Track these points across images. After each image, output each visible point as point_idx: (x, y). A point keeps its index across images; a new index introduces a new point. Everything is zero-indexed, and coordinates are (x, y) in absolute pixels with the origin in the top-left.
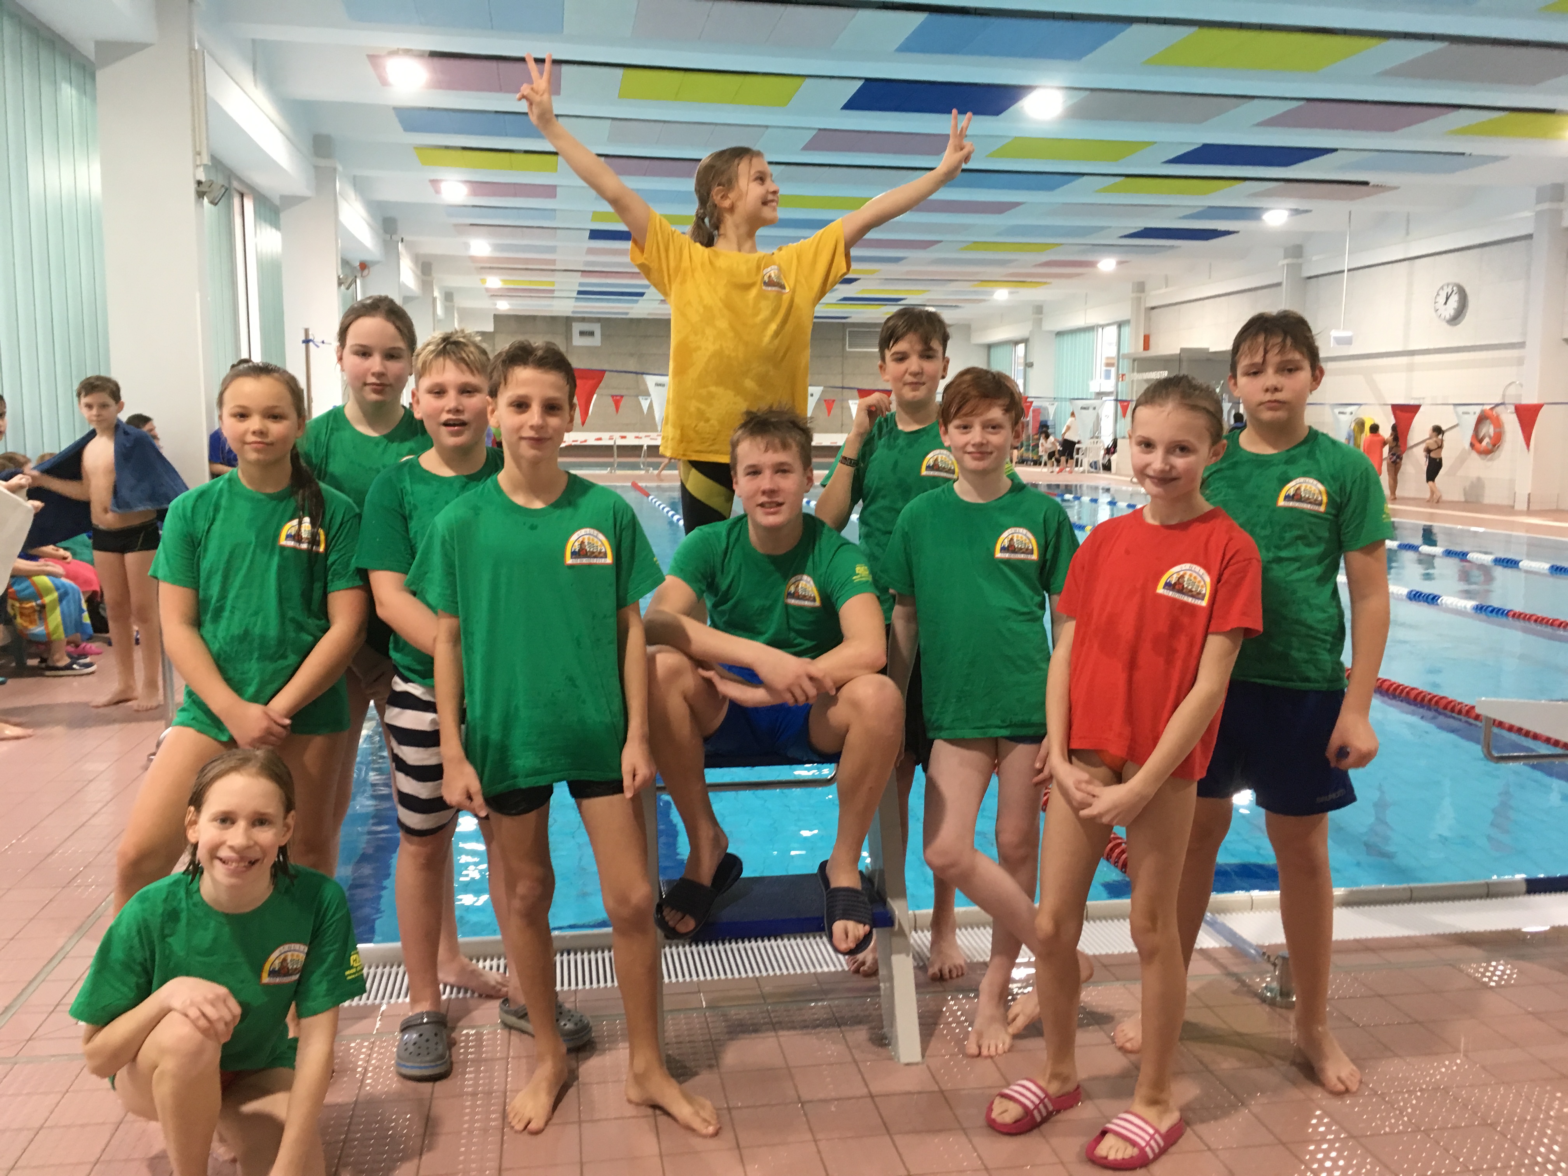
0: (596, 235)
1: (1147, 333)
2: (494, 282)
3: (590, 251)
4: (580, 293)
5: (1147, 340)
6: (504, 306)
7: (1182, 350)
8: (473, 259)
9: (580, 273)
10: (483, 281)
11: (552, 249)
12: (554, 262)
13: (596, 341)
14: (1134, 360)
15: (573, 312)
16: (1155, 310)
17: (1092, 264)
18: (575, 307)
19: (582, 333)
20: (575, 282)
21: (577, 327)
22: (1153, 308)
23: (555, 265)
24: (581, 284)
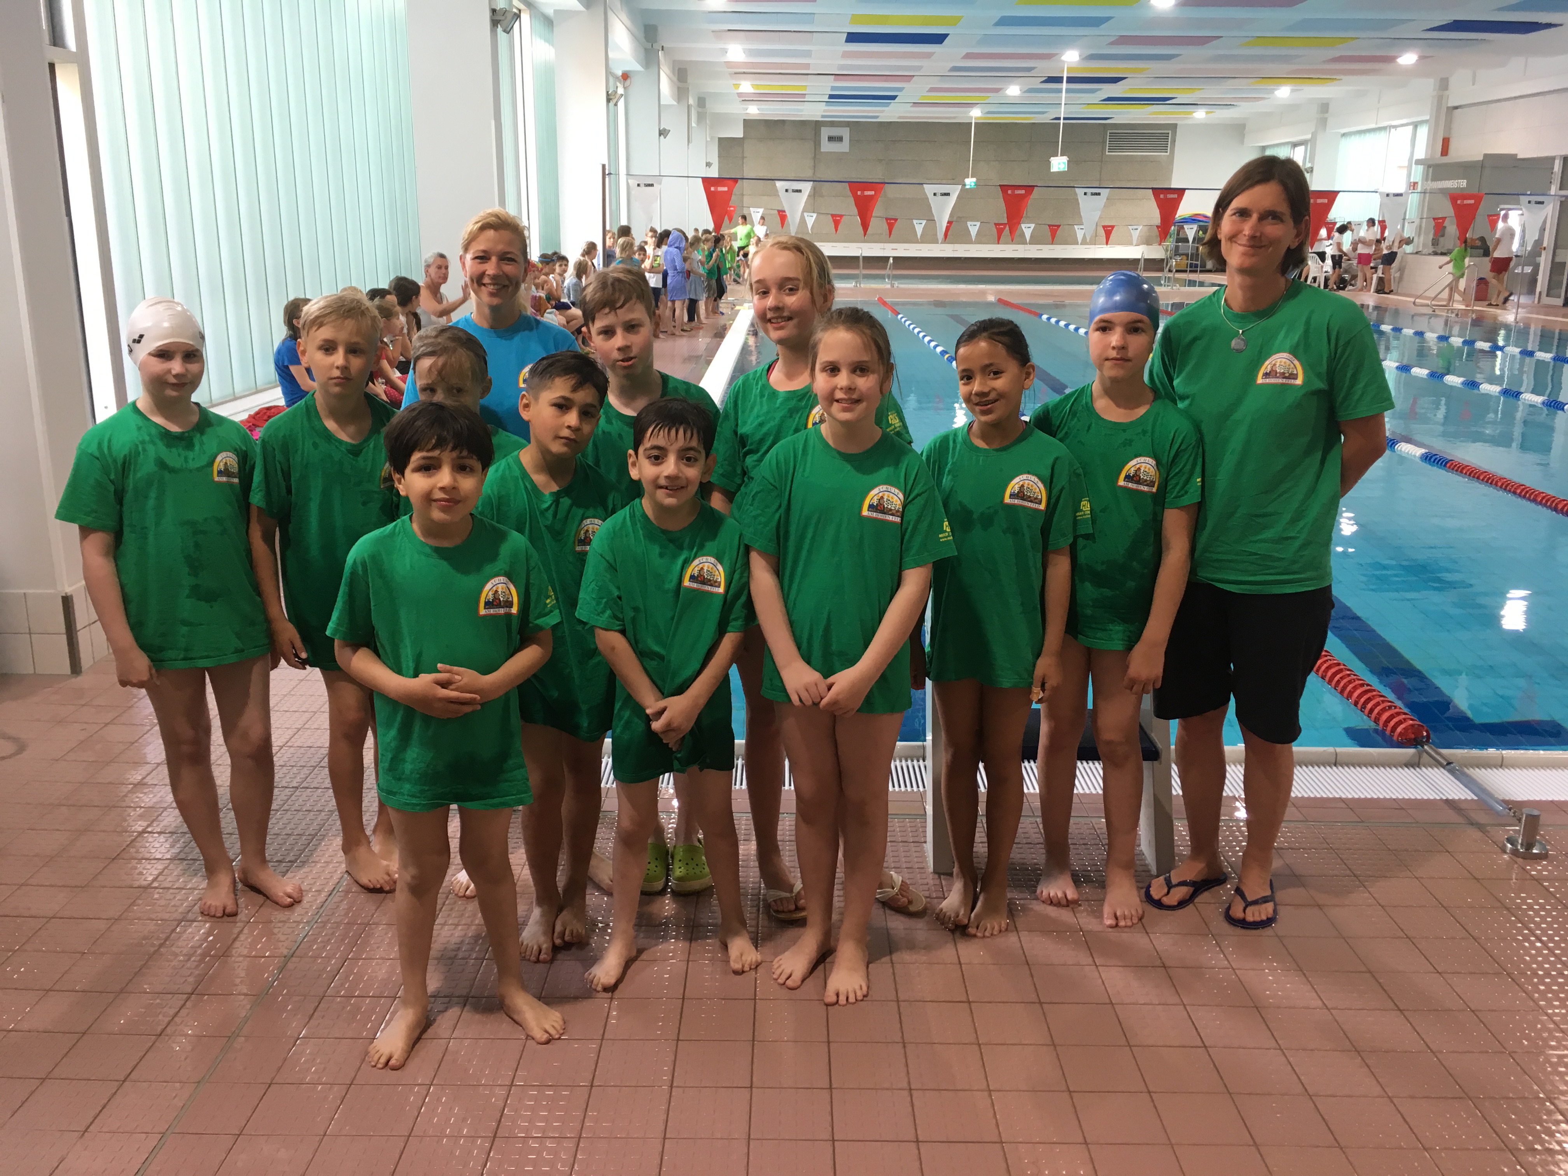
0: (853, 38)
1: (1447, 136)
2: (746, 86)
3: (846, 55)
4: (831, 97)
5: (1446, 143)
6: (753, 111)
7: (1486, 156)
8: (728, 64)
9: (833, 77)
10: (737, 86)
11: (807, 54)
12: (807, 66)
13: (844, 147)
14: (1429, 166)
15: (823, 116)
16: (1459, 110)
17: (1391, 59)
18: (825, 111)
19: (831, 139)
20: (827, 86)
21: (825, 132)
22: (1456, 108)
23: (809, 69)
24: (833, 88)
